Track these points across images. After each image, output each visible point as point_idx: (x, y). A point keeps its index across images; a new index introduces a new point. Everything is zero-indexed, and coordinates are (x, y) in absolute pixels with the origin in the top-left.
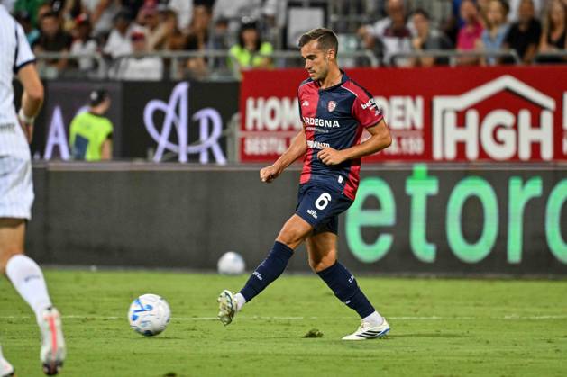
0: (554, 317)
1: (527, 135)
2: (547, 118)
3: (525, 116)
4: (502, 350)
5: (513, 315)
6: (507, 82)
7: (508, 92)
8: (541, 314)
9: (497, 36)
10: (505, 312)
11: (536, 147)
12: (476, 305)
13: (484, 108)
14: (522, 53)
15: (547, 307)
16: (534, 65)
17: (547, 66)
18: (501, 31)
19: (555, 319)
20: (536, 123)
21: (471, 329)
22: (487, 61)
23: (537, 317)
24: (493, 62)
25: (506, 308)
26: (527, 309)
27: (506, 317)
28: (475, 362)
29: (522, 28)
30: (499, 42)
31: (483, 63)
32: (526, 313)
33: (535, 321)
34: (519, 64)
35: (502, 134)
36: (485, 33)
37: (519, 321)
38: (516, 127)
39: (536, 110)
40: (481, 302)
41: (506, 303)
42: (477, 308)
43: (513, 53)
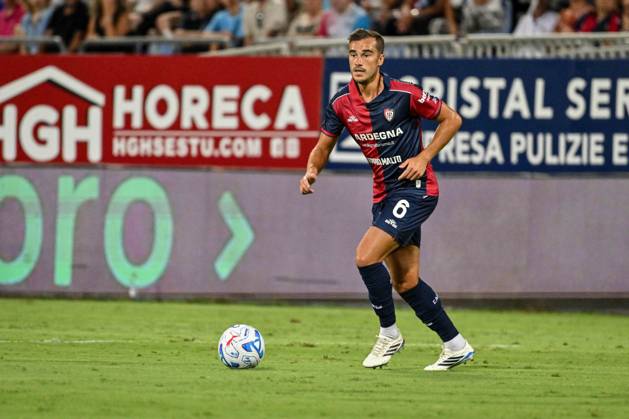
0: (100, 341)
1: (73, 133)
2: (95, 115)
3: (70, 113)
4: (41, 379)
5: (54, 339)
6: (51, 73)
7: (50, 84)
8: (86, 338)
9: (40, 20)
10: (45, 335)
11: (82, 147)
12: (11, 327)
13: (24, 103)
14: (67, 40)
15: (92, 330)
16: (81, 54)
17: (95, 55)
18: (45, 14)
19: (101, 344)
20: (82, 120)
21: (6, 354)
22: (28, 49)
23: (82, 342)
24: (34, 51)
25: (45, 331)
26: (69, 333)
27: (46, 341)
28: (11, 392)
29: (68, 11)
30: (41, 27)
31: (23, 52)
32: (68, 336)
33: (78, 345)
34: (64, 53)
35: (43, 133)
36: (26, 17)
37: (62, 345)
38: (59, 124)
39: (83, 106)
40: (18, 324)
41: (46, 325)
42: (13, 330)
43: (57, 39)
